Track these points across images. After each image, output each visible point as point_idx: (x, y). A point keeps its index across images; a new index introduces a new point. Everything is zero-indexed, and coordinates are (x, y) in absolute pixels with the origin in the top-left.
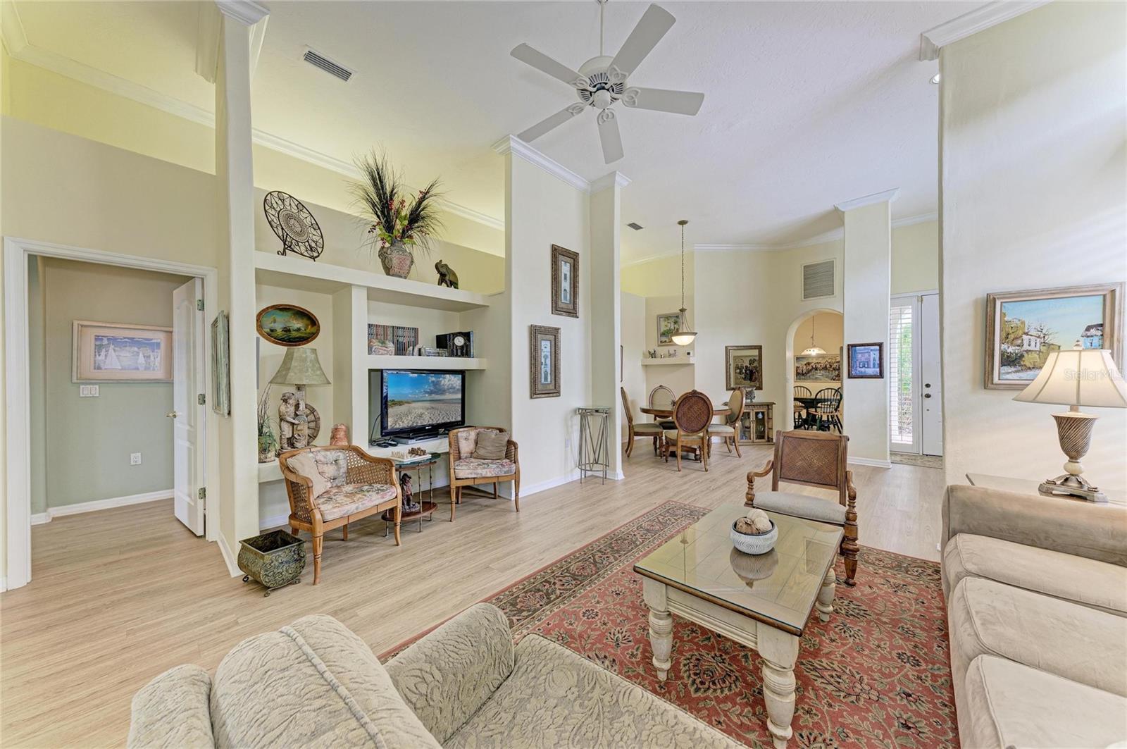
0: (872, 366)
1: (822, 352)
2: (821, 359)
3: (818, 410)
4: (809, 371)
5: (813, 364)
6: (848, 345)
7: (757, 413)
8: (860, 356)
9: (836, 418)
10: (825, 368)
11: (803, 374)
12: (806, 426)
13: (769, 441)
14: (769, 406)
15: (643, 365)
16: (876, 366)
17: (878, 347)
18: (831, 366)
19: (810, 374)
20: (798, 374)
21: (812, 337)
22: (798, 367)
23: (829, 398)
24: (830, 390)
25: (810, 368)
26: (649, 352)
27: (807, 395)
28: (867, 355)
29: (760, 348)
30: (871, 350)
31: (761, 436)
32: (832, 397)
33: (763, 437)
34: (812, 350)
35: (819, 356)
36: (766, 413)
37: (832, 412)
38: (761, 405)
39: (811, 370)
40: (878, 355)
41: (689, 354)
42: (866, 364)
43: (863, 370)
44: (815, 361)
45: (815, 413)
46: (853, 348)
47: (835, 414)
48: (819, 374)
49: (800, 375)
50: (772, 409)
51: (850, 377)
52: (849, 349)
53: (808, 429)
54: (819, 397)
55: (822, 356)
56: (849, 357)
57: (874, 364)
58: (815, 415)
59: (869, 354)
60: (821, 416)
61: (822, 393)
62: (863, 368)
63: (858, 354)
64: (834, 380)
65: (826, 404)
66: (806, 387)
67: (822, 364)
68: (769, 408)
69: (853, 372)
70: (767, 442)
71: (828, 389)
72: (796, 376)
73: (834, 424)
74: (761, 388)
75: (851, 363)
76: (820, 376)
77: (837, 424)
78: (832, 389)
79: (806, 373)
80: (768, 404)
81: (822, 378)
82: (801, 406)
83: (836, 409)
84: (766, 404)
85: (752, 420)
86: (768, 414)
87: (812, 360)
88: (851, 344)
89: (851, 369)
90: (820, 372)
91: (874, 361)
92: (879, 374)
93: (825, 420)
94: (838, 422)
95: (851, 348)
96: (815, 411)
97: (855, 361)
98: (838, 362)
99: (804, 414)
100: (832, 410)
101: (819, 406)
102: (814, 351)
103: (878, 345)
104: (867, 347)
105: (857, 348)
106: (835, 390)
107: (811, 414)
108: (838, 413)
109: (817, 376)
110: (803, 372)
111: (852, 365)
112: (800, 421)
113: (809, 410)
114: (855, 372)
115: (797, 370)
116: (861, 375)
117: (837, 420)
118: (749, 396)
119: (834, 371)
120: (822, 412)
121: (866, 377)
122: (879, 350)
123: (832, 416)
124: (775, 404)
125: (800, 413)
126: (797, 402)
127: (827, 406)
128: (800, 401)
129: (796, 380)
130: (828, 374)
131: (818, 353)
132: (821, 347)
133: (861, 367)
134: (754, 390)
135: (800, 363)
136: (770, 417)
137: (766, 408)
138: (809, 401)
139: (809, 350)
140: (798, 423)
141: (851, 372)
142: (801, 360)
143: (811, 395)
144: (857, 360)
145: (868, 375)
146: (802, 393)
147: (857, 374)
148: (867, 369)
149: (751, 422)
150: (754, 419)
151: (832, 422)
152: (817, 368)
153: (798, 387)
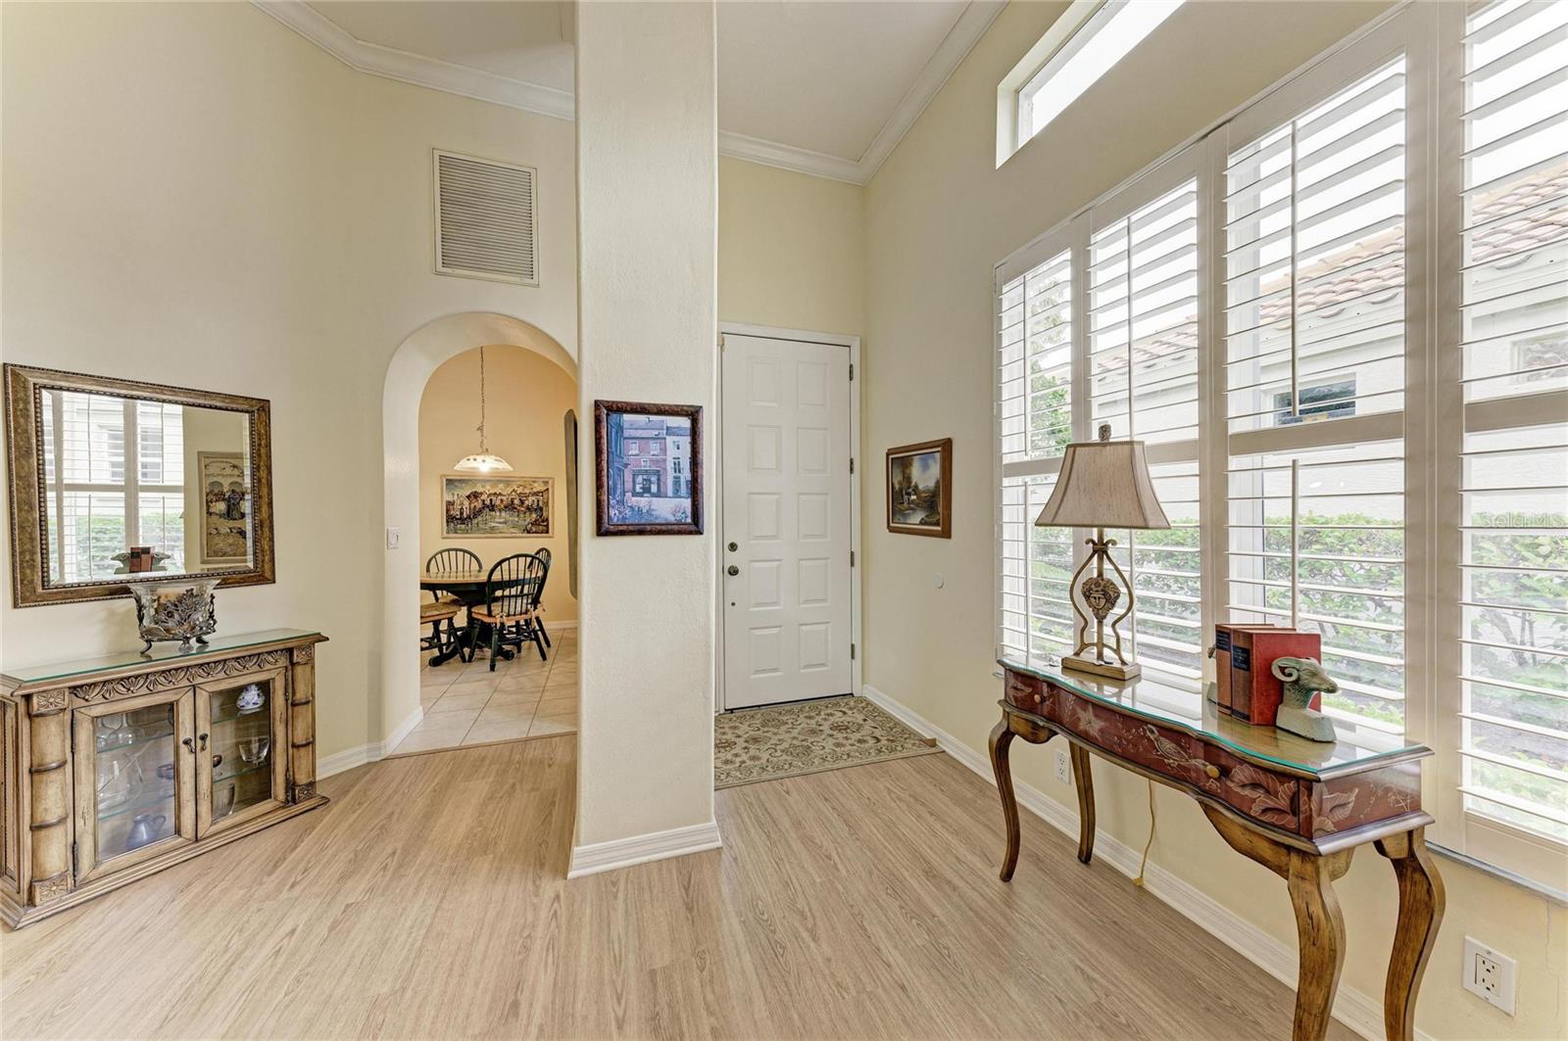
1: (504, 466)
2: (501, 486)
3: (496, 608)
4: (476, 513)
5: (484, 497)
6: (597, 404)
7: (231, 695)
8: (633, 449)
9: (535, 624)
10: (510, 507)
11: (462, 520)
12: (466, 651)
13: (290, 801)
14: (296, 652)
16: (683, 489)
17: (685, 423)
18: (522, 502)
19: (480, 518)
20: (450, 519)
21: (480, 429)
22: (450, 504)
23: (521, 577)
24: (522, 560)
25: (479, 505)
27: (468, 574)
28: (653, 451)
29: (257, 409)
30: (668, 432)
31: (250, 786)
32: (528, 576)
33: (266, 794)
34: (480, 458)
35: (497, 479)
36: (280, 682)
37: (526, 612)
38: (250, 656)
39: (480, 511)
40: (688, 451)
43: (643, 502)
44: (488, 489)
45: (487, 620)
46: (614, 417)
47: (534, 614)
48: (499, 518)
49: (456, 520)
50: (310, 662)
52: (598, 421)
53: (470, 660)
54: (496, 577)
55: (506, 480)
56: (598, 452)
57: (677, 481)
58: (488, 623)
59: (663, 446)
60: (502, 624)
61: (505, 565)
62: (642, 496)
63: (631, 441)
64: (529, 532)
65: (513, 591)
66: (469, 553)
67: (504, 498)
68: (295, 660)
69: (612, 513)
70: (283, 807)
71: (517, 556)
72: (445, 524)
73: (532, 639)
74: (262, 575)
75: (605, 479)
76: (500, 523)
77: (537, 639)
78: (526, 556)
79: (470, 518)
80: (289, 645)
81: (505, 531)
82: (454, 602)
83: (536, 602)
84: (282, 647)
85: (189, 735)
86: (290, 686)
87: (483, 487)
88: (607, 402)
89: (606, 498)
90: (500, 515)
91: (675, 472)
92: (689, 520)
93: (510, 632)
94: (539, 633)
95: (608, 415)
96: (486, 612)
97: (620, 470)
98: (536, 494)
99: (461, 619)
100: (527, 604)
101: (497, 599)
102: (484, 461)
103: (686, 415)
104: (653, 418)
105: (626, 417)
106: (533, 558)
107: (478, 620)
108: (539, 612)
109: (493, 525)
110: (462, 513)
111: (610, 483)
112: (452, 640)
113: (473, 610)
114: (620, 513)
115: (448, 511)
116: (637, 522)
117: (537, 628)
118: (170, 624)
119: (528, 514)
120: (503, 614)
121: (652, 533)
122: (688, 432)
123: (526, 621)
124: (328, 639)
125: (450, 620)
126: (439, 593)
127: (516, 596)
128: (448, 592)
129: (445, 535)
130: (516, 519)
131: (498, 469)
132: (501, 455)
133: (635, 494)
134: (210, 590)
135: (456, 493)
136: (300, 695)
137: (283, 662)
138: (474, 588)
139: (475, 460)
140: (444, 647)
141: (606, 510)
142: (457, 484)
143: (479, 571)
144: (626, 465)
145: (657, 522)
146: (454, 569)
147: (626, 518)
148: (655, 500)
149: (184, 749)
150: (204, 728)
151: (525, 636)
152: (493, 506)
153: (441, 552)
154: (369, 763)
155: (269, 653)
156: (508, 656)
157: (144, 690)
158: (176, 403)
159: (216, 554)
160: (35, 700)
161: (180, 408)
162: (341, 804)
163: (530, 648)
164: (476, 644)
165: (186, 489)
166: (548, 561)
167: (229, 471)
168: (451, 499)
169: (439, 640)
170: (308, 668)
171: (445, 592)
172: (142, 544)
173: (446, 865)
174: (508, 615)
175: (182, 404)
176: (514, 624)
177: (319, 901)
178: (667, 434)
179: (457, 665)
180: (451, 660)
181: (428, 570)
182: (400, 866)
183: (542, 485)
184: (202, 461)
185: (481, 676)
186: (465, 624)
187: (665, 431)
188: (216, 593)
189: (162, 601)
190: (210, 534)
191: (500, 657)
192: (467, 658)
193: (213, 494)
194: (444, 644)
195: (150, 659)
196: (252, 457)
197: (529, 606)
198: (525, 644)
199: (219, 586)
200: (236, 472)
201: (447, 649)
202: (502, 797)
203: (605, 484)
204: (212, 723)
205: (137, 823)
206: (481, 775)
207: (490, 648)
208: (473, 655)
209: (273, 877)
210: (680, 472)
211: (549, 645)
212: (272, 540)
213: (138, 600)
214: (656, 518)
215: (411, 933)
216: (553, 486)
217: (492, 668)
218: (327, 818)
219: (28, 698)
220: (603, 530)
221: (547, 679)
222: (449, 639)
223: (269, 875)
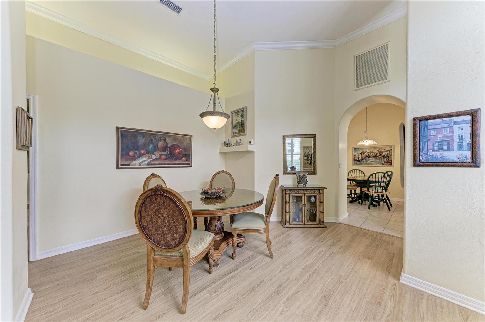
0: (456, 147)
1: (374, 143)
2: (372, 149)
3: (370, 189)
4: (363, 158)
5: (366, 153)
6: (414, 119)
7: (309, 197)
8: (434, 133)
9: (385, 197)
10: (376, 156)
11: (359, 161)
12: (360, 201)
13: (320, 224)
14: (321, 190)
15: (220, 153)
16: (465, 147)
17: (468, 118)
18: (381, 154)
19: (365, 160)
20: (355, 160)
21: (366, 132)
22: (355, 156)
23: (380, 180)
25: (364, 156)
26: (225, 142)
27: (361, 177)
28: (446, 132)
29: (314, 137)
30: (455, 123)
31: (313, 217)
32: (383, 180)
33: (315, 220)
34: (365, 141)
35: (371, 147)
36: (317, 197)
37: (382, 192)
38: (313, 190)
39: (365, 158)
40: (469, 129)
41: (250, 142)
42: (447, 145)
43: (439, 154)
44: (368, 150)
45: (367, 192)
46: (423, 123)
47: (385, 194)
48: (371, 160)
49: (357, 161)
50: (323, 193)
51: (416, 163)
52: (415, 125)
53: (361, 204)
54: (371, 179)
55: (374, 147)
56: (415, 136)
57: (461, 144)
58: (368, 194)
59: (452, 130)
60: (373, 195)
61: (374, 175)
62: (438, 151)
63: (432, 130)
64: (383, 165)
65: (377, 184)
66: (361, 171)
67: (374, 153)
68: (321, 192)
69: (421, 158)
70: (318, 225)
71: (379, 173)
72: (353, 162)
73: (384, 202)
74: (314, 173)
75: (418, 146)
76: (372, 161)
77: (386, 202)
78: (382, 173)
79: (361, 160)
80: (320, 189)
81: (374, 164)
82: (356, 185)
83: (386, 189)
84: (318, 189)
85: (304, 203)
86: (320, 198)
87: (366, 150)
88: (419, 117)
89: (418, 152)
90: (372, 159)
91: (460, 140)
92: (469, 160)
93: (375, 198)
94: (387, 201)
95: (419, 122)
96: (367, 190)
97: (426, 142)
98: (387, 151)
99: (358, 191)
100: (382, 190)
101: (371, 186)
102: (367, 142)
103: (468, 114)
104: (444, 119)
105: (429, 121)
106: (385, 174)
107: (364, 192)
108: (387, 193)
109: (369, 162)
110: (359, 159)
111: (420, 147)
112: (356, 196)
113: (362, 188)
114: (425, 158)
115: (354, 158)
116: (435, 161)
117: (387, 199)
118: (301, 181)
119: (383, 158)
120: (373, 192)
121: (443, 166)
122: (470, 122)
123: (382, 195)
124: (327, 189)
125: (355, 190)
126: (351, 182)
127: (378, 186)
128: (354, 182)
129: (353, 165)
130: (378, 160)
131: (371, 144)
132: (372, 139)
133: (434, 150)
134: (307, 175)
135: (357, 152)
136: (321, 201)
137: (318, 192)
138: (363, 182)
139: (364, 142)
140: (353, 198)
141: (418, 157)
142: (357, 150)
143: (364, 177)
144: (429, 140)
145: (447, 161)
146: (356, 175)
147: (429, 160)
148: (446, 153)
149: (303, 205)
150: (306, 203)
151: (381, 200)
152: (369, 156)
153: (352, 170)
154: (335, 222)
155: (316, 190)
156: (375, 206)
157: (298, 193)
158: (299, 138)
159: (305, 168)
160: (286, 191)
161: (300, 139)
162: (330, 229)
163: (383, 205)
164: (363, 199)
165: (301, 154)
166: (391, 176)
167: (307, 150)
168: (355, 154)
169: (352, 196)
170: (323, 195)
171: (353, 182)
172: (293, 165)
173: (357, 256)
174: (375, 192)
175: (301, 138)
176: (377, 196)
177: (327, 247)
178: (454, 125)
179: (357, 204)
180: (355, 202)
181: (348, 175)
182: (344, 250)
183: (389, 148)
184: (304, 148)
185: (365, 210)
186: (360, 193)
187: (453, 124)
188: (308, 176)
189: (300, 176)
190: (304, 164)
191: (372, 205)
192: (360, 203)
193: (305, 155)
194: (353, 197)
195: (298, 187)
196: (313, 147)
197: (383, 190)
198: (381, 203)
199: (308, 174)
200: (309, 150)
201: (354, 199)
202: (374, 247)
203: (418, 147)
204: (307, 202)
205: (297, 217)
206: (367, 238)
207: (368, 201)
208: (362, 203)
209: (318, 238)
210: (462, 139)
211: (391, 206)
212: (316, 165)
213: (297, 176)
214: (447, 160)
215: (348, 267)
216: (394, 148)
217: (369, 208)
218: (327, 231)
219: (285, 190)
220: (416, 164)
221: (391, 217)
222: (355, 196)
223: (317, 237)
